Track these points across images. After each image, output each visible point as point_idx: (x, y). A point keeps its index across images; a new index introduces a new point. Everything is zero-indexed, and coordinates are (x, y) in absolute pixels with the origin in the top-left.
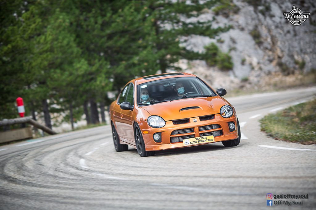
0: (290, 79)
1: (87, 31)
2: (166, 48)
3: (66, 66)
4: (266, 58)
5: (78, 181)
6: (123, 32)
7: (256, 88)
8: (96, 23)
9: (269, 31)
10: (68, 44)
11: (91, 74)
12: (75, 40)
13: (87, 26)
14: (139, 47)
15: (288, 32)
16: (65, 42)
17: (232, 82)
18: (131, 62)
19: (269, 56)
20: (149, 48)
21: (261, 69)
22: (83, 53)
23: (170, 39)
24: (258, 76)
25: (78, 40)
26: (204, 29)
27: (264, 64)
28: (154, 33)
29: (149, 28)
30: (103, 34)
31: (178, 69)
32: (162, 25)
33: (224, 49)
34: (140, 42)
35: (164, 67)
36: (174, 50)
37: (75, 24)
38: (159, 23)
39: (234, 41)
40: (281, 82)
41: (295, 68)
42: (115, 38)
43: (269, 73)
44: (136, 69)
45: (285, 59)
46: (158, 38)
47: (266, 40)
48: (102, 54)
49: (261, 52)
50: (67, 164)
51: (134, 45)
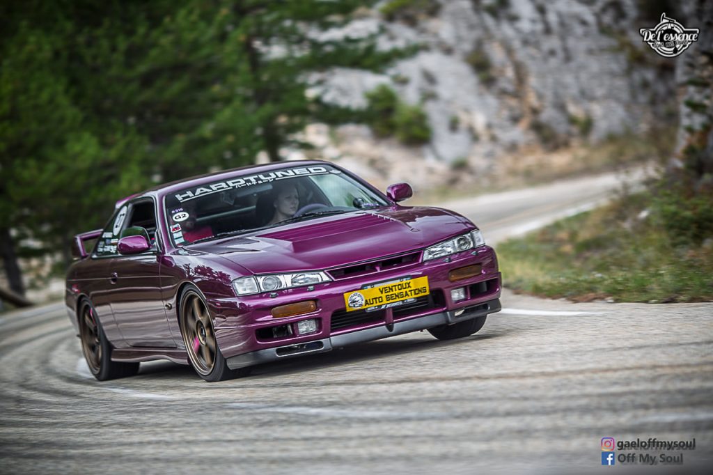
0: (560, 160)
1: (95, 70)
2: (276, 100)
3: (49, 151)
4: (505, 113)
5: (68, 407)
6: (177, 69)
7: (485, 182)
8: (114, 49)
9: (509, 51)
10: (51, 101)
11: (108, 165)
12: (67, 91)
13: (95, 57)
14: (214, 100)
15: (552, 53)
16: (45, 96)
17: (431, 171)
18: (195, 135)
19: (511, 109)
20: (237, 103)
21: (494, 139)
22: (86, 120)
23: (284, 80)
24: (490, 155)
25: (73, 90)
26: (360, 52)
27: (501, 127)
28: (244, 67)
29: (235, 57)
30: (131, 74)
31: (306, 146)
32: (263, 49)
33: (410, 97)
34: (217, 89)
35: (273, 143)
36: (294, 104)
37: (65, 54)
38: (257, 44)
39: (430, 78)
40: (541, 166)
41: (570, 134)
42: (159, 83)
43: (513, 148)
44: (210, 151)
45: (549, 115)
46: (257, 79)
47: (502, 72)
48: (131, 120)
49: (492, 101)
50: (50, 372)
51: (202, 96)
